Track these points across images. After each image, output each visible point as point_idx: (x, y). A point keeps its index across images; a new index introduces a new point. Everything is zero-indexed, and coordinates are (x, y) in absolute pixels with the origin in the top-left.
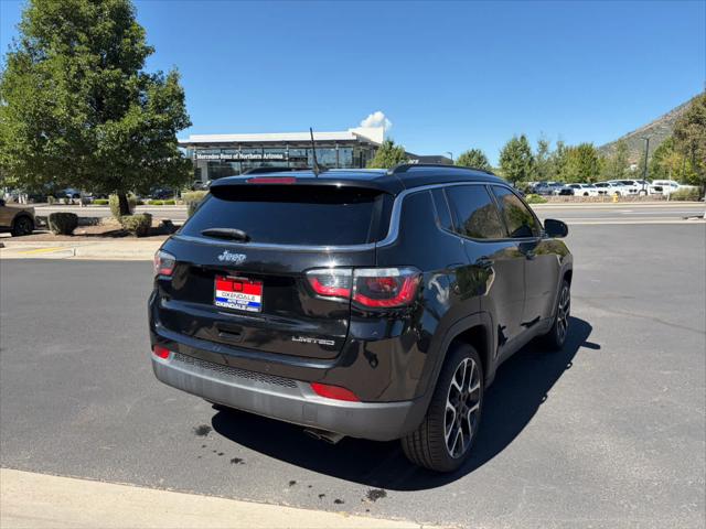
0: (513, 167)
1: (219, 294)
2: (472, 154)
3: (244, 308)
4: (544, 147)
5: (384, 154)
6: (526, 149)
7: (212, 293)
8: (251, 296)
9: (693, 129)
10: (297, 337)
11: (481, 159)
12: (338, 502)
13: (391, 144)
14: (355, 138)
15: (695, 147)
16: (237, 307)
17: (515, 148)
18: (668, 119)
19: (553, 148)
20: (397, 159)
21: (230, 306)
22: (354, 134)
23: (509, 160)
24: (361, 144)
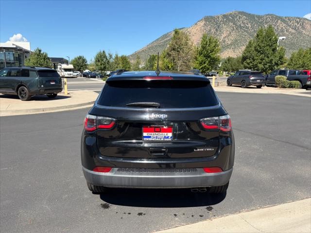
0: (101, 65)
1: (145, 134)
2: (80, 58)
3: (162, 140)
4: (111, 56)
5: (36, 56)
6: (105, 57)
7: (141, 134)
8: (165, 134)
9: (173, 53)
10: (196, 149)
11: (84, 61)
12: (201, 216)
13: (40, 51)
14: (15, 47)
15: (174, 60)
16: (158, 140)
17: (101, 56)
18: (149, 47)
19: (114, 57)
20: (44, 59)
21: (154, 139)
22: (13, 44)
23: (99, 61)
24: (18, 50)
